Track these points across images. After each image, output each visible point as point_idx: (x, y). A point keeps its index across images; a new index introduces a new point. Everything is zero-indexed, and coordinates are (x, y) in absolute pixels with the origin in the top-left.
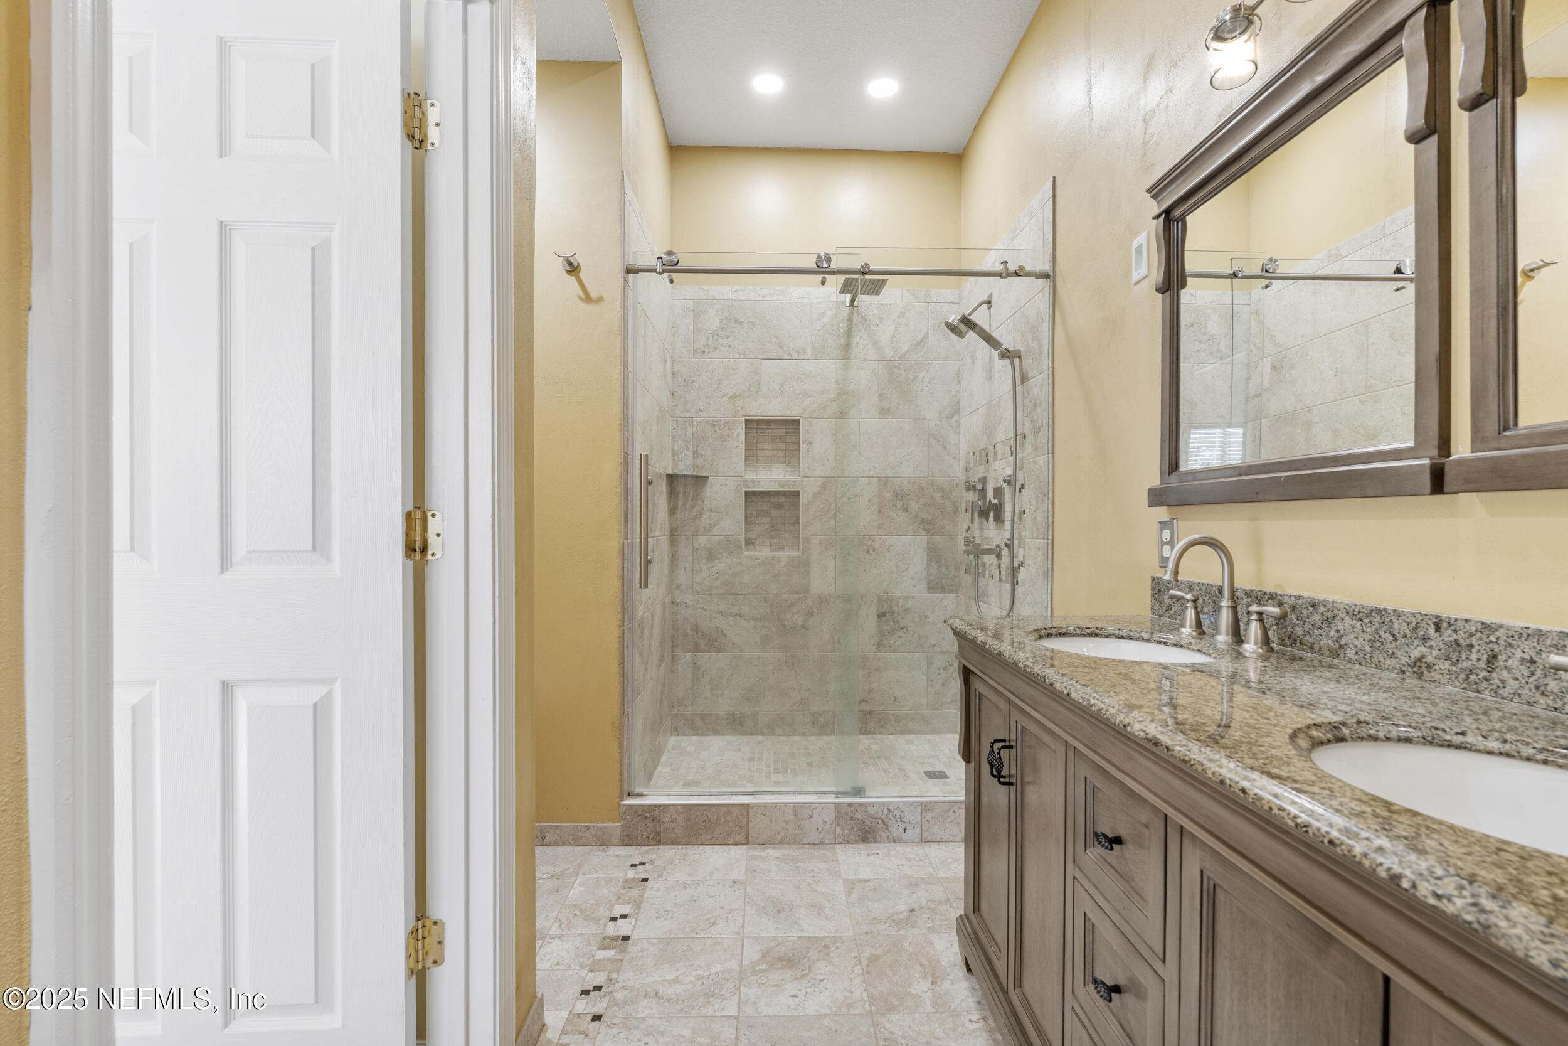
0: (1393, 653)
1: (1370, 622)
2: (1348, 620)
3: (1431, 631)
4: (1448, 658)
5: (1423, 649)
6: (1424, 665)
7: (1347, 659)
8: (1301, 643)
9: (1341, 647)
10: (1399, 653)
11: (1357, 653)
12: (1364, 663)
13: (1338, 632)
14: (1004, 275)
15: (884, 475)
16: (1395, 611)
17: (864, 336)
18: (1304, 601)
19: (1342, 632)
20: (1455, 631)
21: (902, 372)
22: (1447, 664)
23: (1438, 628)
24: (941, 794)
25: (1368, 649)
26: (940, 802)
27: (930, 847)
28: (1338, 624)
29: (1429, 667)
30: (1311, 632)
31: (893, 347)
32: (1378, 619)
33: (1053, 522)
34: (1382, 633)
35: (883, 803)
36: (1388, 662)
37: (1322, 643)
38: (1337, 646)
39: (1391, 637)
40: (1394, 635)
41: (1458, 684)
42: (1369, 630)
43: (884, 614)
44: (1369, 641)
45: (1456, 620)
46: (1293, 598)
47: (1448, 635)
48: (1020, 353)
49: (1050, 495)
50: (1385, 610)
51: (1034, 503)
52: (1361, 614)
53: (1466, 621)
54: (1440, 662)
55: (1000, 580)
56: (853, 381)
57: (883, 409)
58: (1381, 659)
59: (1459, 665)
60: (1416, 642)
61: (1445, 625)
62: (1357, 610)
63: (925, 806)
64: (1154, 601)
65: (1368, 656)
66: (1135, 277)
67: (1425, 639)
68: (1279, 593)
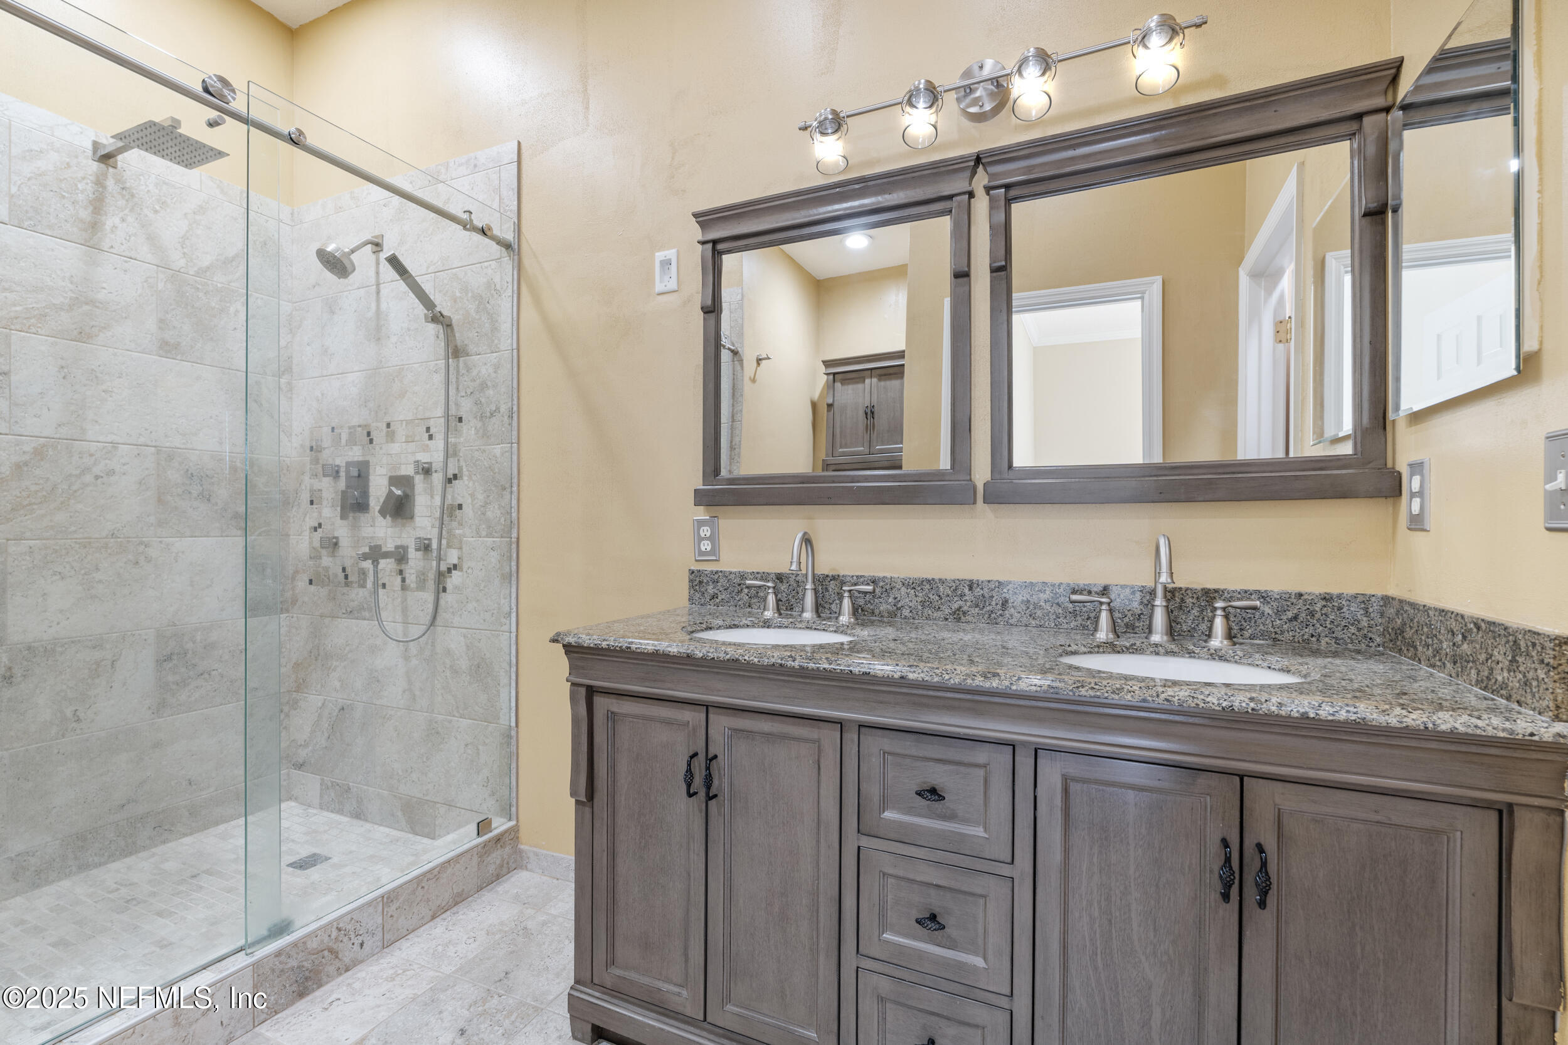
0: (939, 608)
1: (922, 589)
2: (903, 590)
3: (966, 591)
4: (977, 606)
5: (960, 602)
6: (961, 613)
7: (903, 616)
8: (862, 610)
9: (898, 609)
10: (943, 607)
11: (911, 611)
12: (917, 618)
13: (895, 598)
14: (468, 226)
15: (168, 444)
16: (940, 580)
17: (130, 219)
18: (866, 579)
19: (899, 599)
20: (982, 589)
21: (201, 295)
22: (977, 609)
23: (971, 588)
24: (400, 874)
25: (920, 607)
26: (406, 883)
27: (400, 949)
28: (895, 593)
29: (964, 613)
30: (872, 602)
31: (184, 254)
32: (928, 586)
33: (518, 518)
34: (931, 596)
35: (330, 923)
36: (935, 615)
37: (881, 608)
38: (895, 608)
39: (937, 598)
40: (939, 596)
41: (983, 621)
42: (921, 594)
43: (169, 658)
44: (921, 602)
45: (982, 582)
46: (855, 578)
47: (978, 592)
48: (451, 321)
49: (515, 489)
50: (933, 579)
51: (481, 497)
52: (914, 585)
53: (989, 581)
54: (972, 609)
55: (404, 588)
56: (104, 285)
57: (167, 343)
58: (930, 612)
59: (985, 609)
60: (956, 599)
61: (975, 585)
62: (911, 582)
63: (387, 898)
64: (692, 592)
65: (920, 613)
66: (659, 287)
67: (962, 596)
68: (841, 574)
